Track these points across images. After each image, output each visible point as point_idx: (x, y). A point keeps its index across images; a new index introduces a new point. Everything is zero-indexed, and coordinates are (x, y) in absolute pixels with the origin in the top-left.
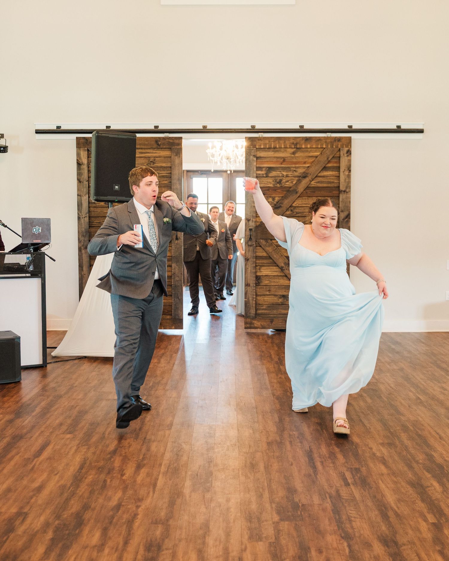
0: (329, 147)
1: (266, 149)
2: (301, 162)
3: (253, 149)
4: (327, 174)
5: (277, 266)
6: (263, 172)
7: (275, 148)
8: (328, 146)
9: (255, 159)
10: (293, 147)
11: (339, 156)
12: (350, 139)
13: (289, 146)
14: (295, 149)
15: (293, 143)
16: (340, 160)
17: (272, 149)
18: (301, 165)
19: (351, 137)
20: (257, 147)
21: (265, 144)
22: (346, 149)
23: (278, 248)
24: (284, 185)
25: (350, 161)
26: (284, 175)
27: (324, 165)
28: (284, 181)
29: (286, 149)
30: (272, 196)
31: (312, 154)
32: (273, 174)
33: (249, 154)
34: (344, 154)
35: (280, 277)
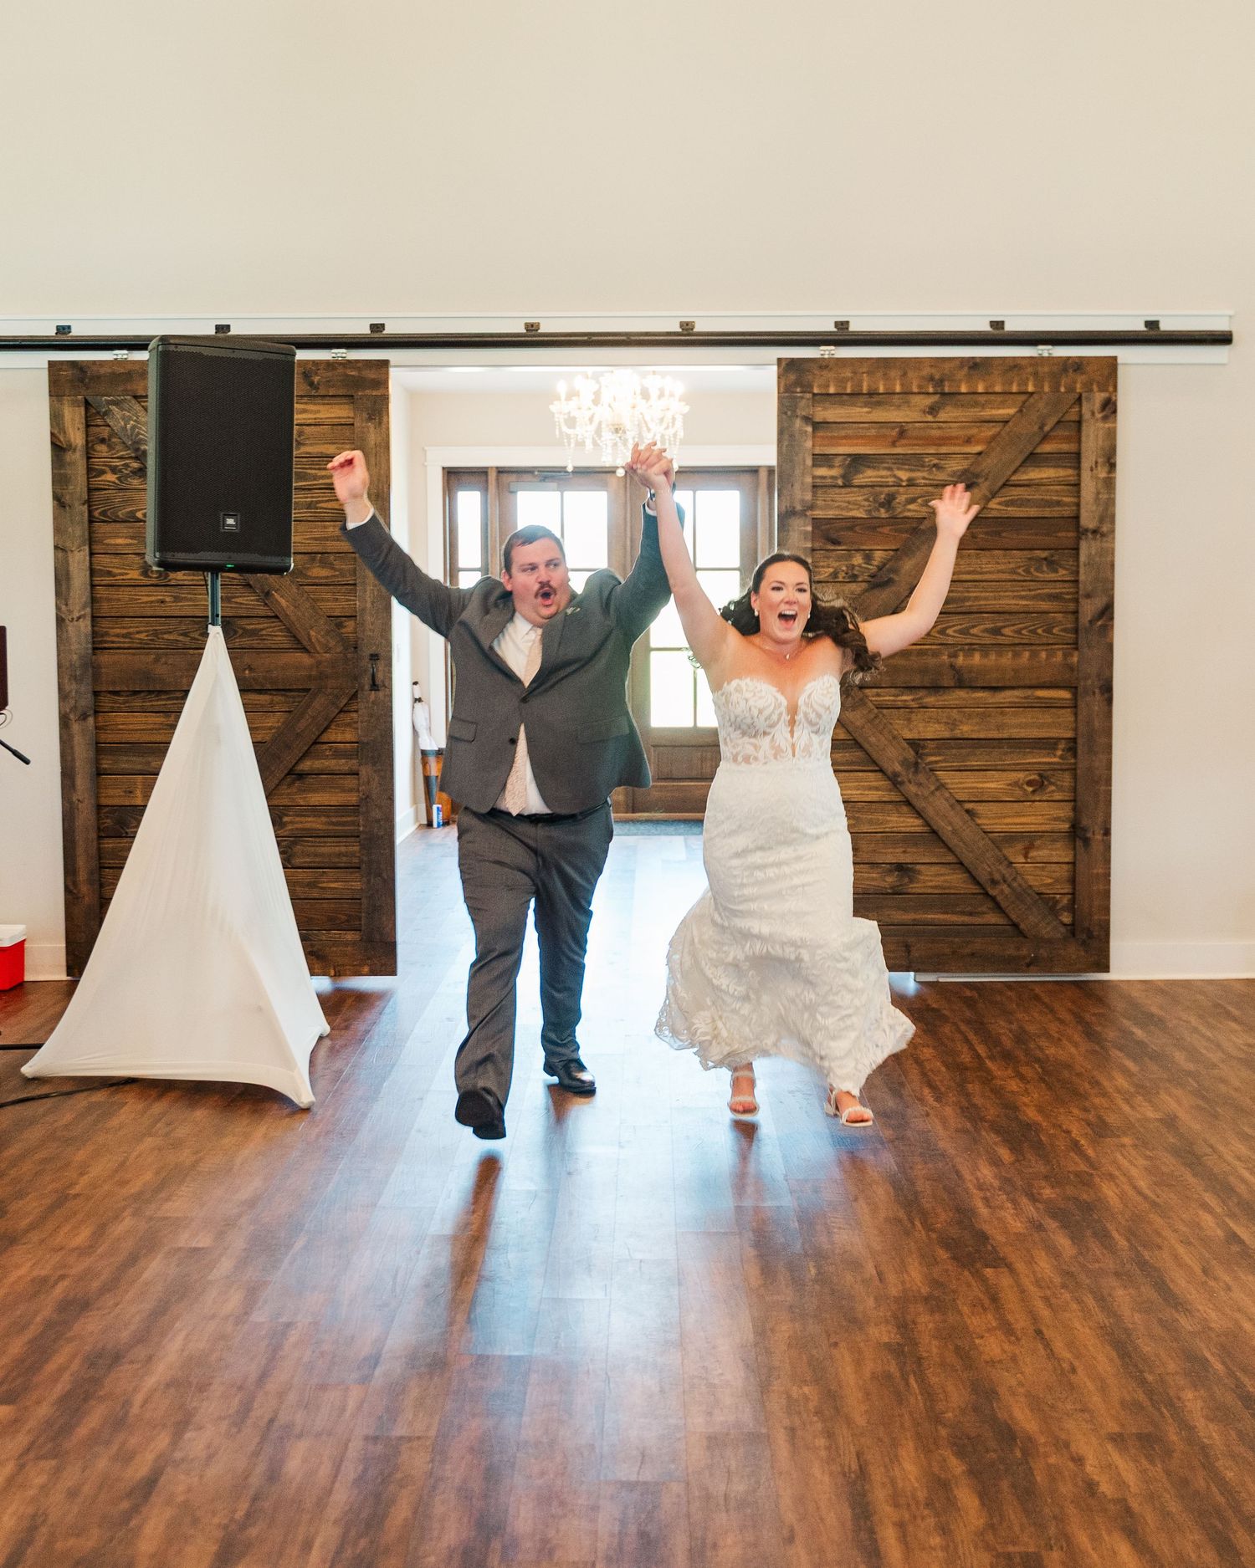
0: (1046, 389)
1: (845, 397)
2: (957, 438)
3: (802, 398)
4: (1039, 476)
5: (881, 771)
6: (834, 472)
7: (870, 394)
8: (1042, 387)
9: (809, 429)
10: (931, 390)
11: (1077, 419)
12: (1112, 364)
13: (920, 387)
14: (936, 398)
15: (931, 379)
16: (1079, 430)
17: (863, 399)
18: (957, 449)
19: (1115, 358)
20: (816, 391)
21: (842, 382)
22: (1099, 397)
23: (881, 713)
24: (900, 513)
25: (1111, 435)
26: (902, 480)
27: (1029, 449)
28: (901, 498)
29: (910, 397)
30: (864, 547)
31: (989, 413)
32: (868, 476)
33: (789, 413)
34: (1093, 414)
35: (890, 806)
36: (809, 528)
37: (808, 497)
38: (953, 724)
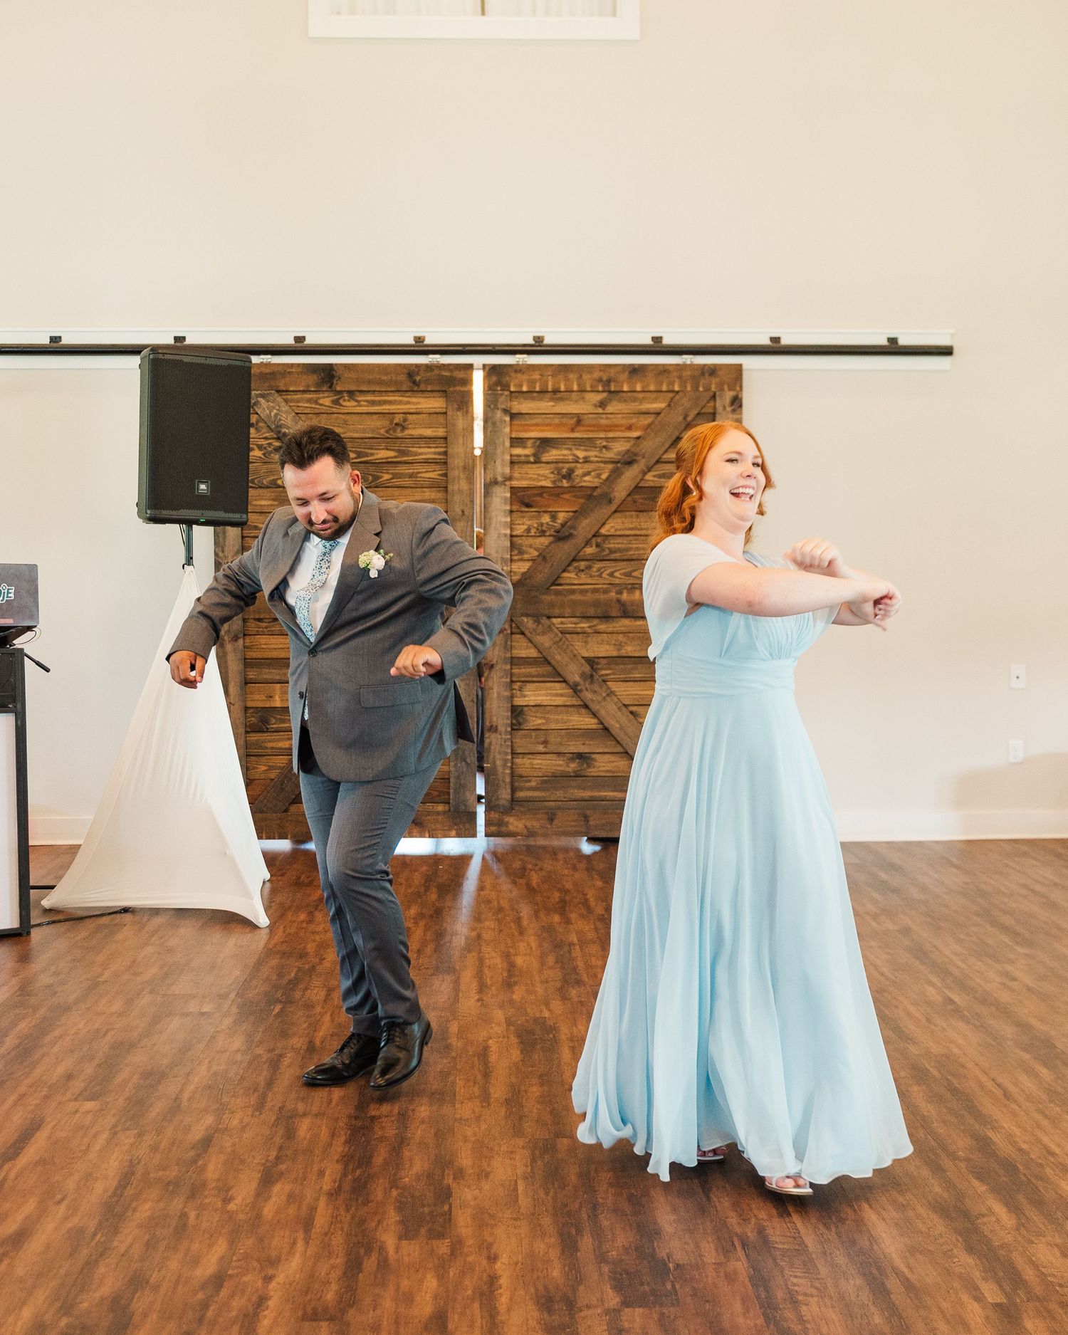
1: (535, 394)
2: (621, 426)
3: (502, 394)
5: (565, 681)
6: (528, 451)
7: (556, 391)
8: (685, 387)
9: (507, 419)
10: (601, 389)
11: (712, 411)
12: (738, 369)
13: (592, 386)
14: (605, 395)
15: (600, 380)
17: (549, 395)
18: (621, 434)
19: (741, 365)
20: (512, 389)
21: (532, 382)
22: (729, 395)
23: (565, 637)
24: (578, 483)
26: (580, 459)
28: (579, 472)
29: (583, 394)
30: (551, 510)
31: (646, 406)
32: (553, 454)
33: (492, 406)
34: (724, 407)
35: (571, 709)
36: (508, 495)
37: (507, 470)
38: (619, 646)
